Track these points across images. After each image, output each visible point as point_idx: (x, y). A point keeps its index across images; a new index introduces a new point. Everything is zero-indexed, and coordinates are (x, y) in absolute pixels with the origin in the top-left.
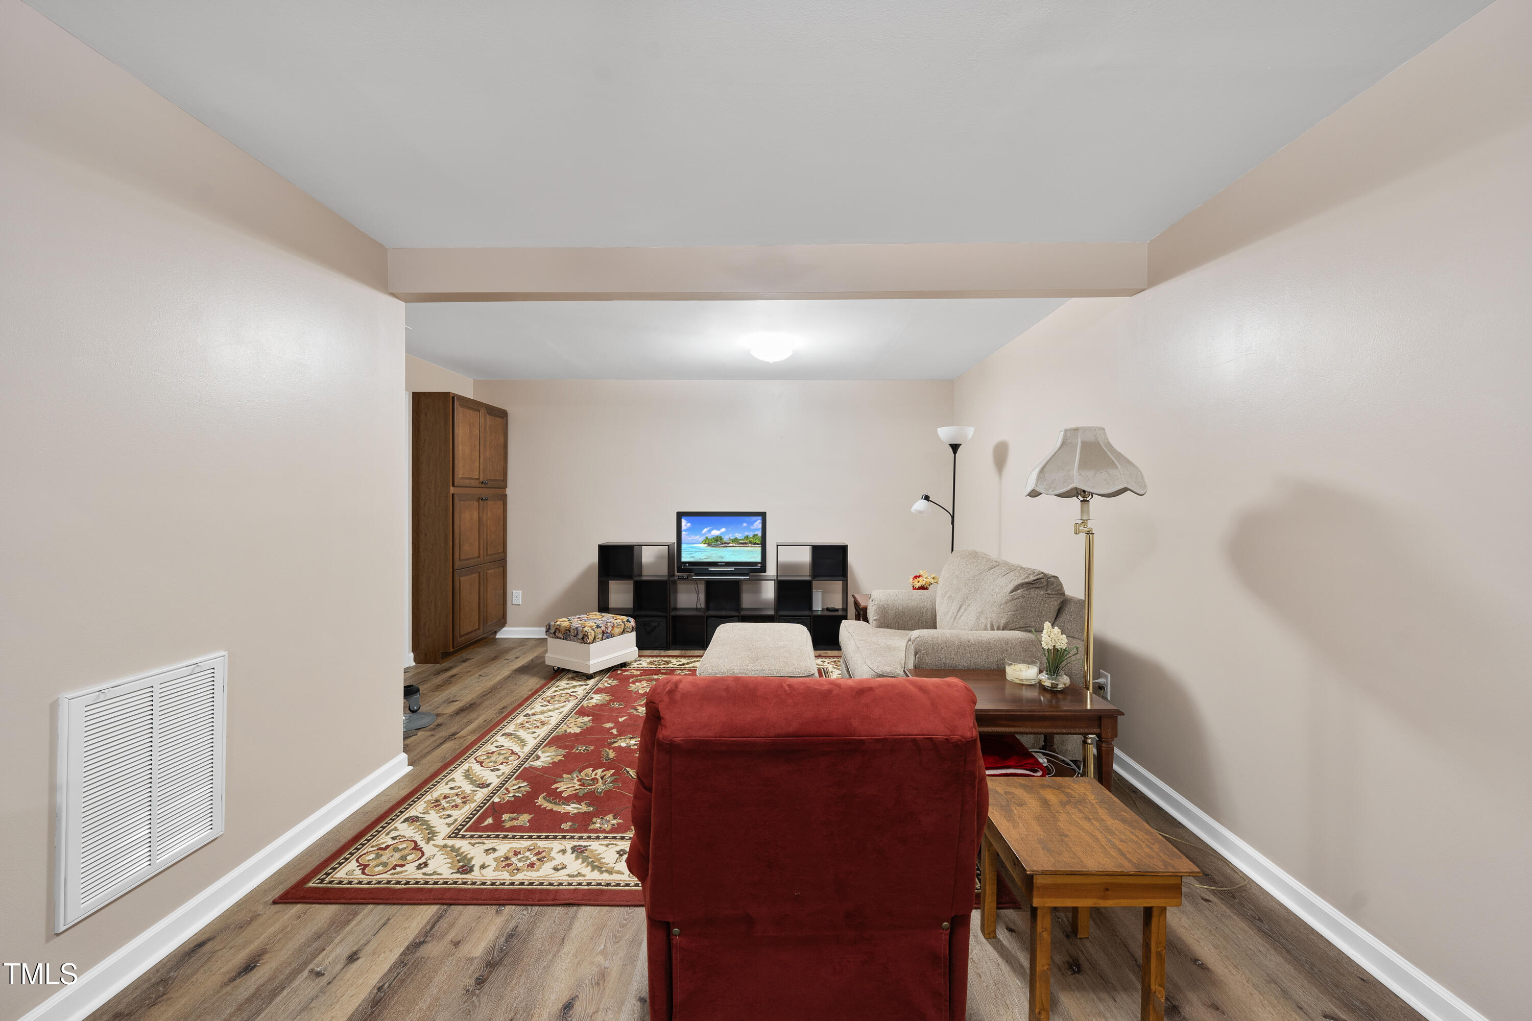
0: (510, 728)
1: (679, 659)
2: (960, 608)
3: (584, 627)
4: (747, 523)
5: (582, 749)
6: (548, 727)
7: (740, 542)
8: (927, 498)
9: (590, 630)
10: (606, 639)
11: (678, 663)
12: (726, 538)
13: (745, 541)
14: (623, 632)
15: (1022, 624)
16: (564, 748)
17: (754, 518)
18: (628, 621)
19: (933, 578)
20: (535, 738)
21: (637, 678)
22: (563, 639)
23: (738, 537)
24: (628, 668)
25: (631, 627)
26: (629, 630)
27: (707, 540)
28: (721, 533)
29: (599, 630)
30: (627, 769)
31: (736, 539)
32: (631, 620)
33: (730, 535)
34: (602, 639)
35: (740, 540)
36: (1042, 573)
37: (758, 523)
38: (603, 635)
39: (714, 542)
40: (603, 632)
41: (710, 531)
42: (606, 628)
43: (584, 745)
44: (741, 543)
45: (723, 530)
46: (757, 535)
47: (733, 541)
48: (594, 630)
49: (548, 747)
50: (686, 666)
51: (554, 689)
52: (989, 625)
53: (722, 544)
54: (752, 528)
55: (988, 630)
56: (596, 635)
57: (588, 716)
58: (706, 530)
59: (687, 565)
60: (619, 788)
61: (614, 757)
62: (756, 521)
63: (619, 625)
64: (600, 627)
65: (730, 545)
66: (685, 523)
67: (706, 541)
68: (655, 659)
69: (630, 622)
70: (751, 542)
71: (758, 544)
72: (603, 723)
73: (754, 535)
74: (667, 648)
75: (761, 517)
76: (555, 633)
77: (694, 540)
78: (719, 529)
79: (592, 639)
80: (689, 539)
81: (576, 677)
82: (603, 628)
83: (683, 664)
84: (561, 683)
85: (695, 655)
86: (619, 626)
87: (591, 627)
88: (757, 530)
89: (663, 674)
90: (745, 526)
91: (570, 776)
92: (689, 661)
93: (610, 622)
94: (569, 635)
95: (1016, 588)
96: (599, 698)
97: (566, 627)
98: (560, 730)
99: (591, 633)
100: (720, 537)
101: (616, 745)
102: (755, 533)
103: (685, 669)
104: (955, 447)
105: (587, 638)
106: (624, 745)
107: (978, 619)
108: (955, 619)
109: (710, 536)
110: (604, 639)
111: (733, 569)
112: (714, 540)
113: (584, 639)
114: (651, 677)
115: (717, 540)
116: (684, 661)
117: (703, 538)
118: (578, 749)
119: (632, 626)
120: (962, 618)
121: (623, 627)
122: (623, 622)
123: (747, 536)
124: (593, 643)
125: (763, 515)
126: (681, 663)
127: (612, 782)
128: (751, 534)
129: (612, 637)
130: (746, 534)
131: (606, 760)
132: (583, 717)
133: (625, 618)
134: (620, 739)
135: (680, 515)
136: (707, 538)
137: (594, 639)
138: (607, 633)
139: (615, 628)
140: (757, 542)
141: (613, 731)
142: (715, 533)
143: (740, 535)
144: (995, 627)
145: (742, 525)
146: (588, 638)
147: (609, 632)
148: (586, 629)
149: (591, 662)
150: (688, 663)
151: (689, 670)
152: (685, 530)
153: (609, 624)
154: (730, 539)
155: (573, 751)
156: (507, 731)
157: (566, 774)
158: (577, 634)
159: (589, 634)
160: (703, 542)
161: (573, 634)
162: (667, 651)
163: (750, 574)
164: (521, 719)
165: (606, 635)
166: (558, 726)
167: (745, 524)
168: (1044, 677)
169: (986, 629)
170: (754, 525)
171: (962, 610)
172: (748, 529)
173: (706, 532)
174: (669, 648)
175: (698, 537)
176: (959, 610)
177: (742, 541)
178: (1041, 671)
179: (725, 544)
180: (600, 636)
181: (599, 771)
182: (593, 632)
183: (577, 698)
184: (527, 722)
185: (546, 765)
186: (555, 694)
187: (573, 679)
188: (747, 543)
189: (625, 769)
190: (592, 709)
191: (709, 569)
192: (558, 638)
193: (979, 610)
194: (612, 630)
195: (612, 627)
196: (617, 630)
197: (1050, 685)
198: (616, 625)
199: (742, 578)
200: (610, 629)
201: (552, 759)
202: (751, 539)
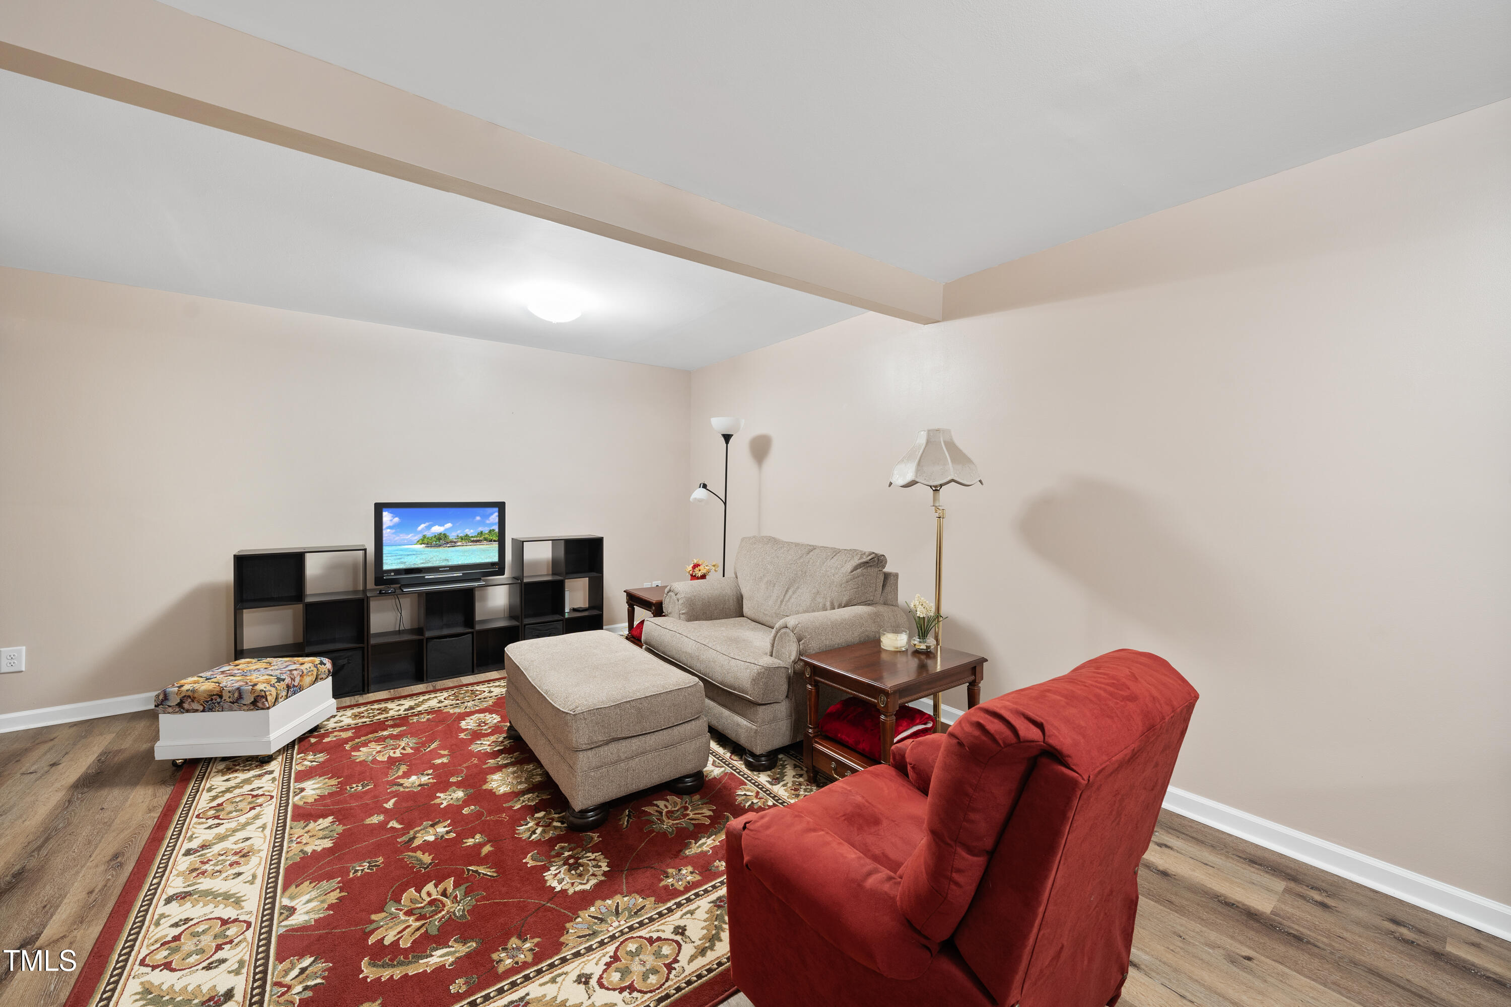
0: (175, 884)
1: (402, 702)
2: (787, 591)
3: (256, 685)
4: (481, 517)
5: (362, 867)
6: (261, 858)
7: (472, 539)
8: (705, 486)
9: (269, 688)
10: (292, 696)
11: (403, 708)
12: (452, 536)
13: (478, 539)
14: (316, 680)
15: (863, 599)
16: (329, 877)
17: (489, 510)
18: (322, 663)
19: (714, 566)
20: (252, 882)
21: (354, 742)
22: (203, 711)
23: (468, 533)
24: (323, 732)
25: (327, 671)
26: (324, 676)
27: (426, 540)
28: (446, 530)
29: (282, 685)
30: (470, 868)
31: (467, 535)
32: (326, 660)
33: (459, 532)
34: (287, 697)
35: (472, 537)
36: (874, 553)
37: (495, 517)
38: (288, 690)
39: (436, 542)
40: (288, 687)
41: (429, 528)
42: (292, 679)
43: (364, 860)
44: (473, 541)
45: (449, 525)
46: (494, 530)
47: (462, 539)
48: (274, 687)
49: (294, 886)
50: (419, 709)
51: (206, 796)
52: (828, 604)
53: (448, 543)
54: (488, 522)
55: (826, 610)
56: (279, 692)
57: (324, 816)
58: (423, 526)
59: (393, 574)
60: (484, 898)
61: (432, 860)
62: (492, 514)
63: (309, 671)
64: (284, 680)
65: (459, 544)
66: (387, 516)
67: (423, 540)
68: (362, 709)
69: (325, 664)
70: (486, 539)
71: (495, 541)
72: (363, 820)
73: (490, 530)
74: (364, 691)
75: (497, 509)
76: (180, 705)
77: (404, 539)
78: (442, 525)
79: (274, 700)
80: (397, 539)
81: (235, 765)
82: (288, 680)
83: (411, 708)
84: (213, 783)
85: (414, 692)
86: (310, 674)
87: (268, 682)
88: (493, 524)
89: (392, 726)
90: (479, 521)
91: (383, 915)
92: (417, 702)
93: (296, 670)
94: (219, 703)
95: (856, 568)
96: (317, 786)
97: (211, 691)
98: (290, 854)
99: (270, 691)
100: (444, 534)
101: (417, 843)
102: (492, 529)
103: (420, 713)
104: (727, 438)
105: (264, 700)
106: (431, 838)
107: (814, 599)
108: (782, 602)
109: (429, 534)
110: (290, 697)
111: (461, 574)
112: (435, 539)
113: (258, 702)
114: (377, 735)
115: (439, 539)
116: (408, 703)
117: (418, 537)
118: (356, 871)
119: (328, 669)
120: (793, 600)
121: (315, 673)
122: (316, 666)
123: (482, 533)
124: (273, 706)
125: (501, 507)
126: (407, 707)
127: (466, 894)
128: (486, 530)
129: (300, 691)
130: (480, 529)
131: (425, 868)
132: (315, 821)
133: (317, 660)
134: (418, 832)
135: (379, 508)
136: (424, 537)
137: (276, 699)
138: (294, 686)
139: (305, 677)
140: (494, 539)
141: (391, 825)
142: (437, 529)
143: (472, 531)
144: (836, 605)
145: (475, 518)
146: (267, 700)
147: (296, 684)
148: (260, 687)
149: (273, 736)
150: (418, 705)
151: (428, 713)
152: (389, 527)
153: (295, 672)
154: (458, 536)
155: (351, 875)
156: (170, 892)
157: (376, 913)
158: (240, 697)
159: (267, 693)
160: (419, 541)
161: (228, 700)
162: (365, 696)
163: (482, 578)
164: (183, 863)
165: (292, 689)
166: (278, 849)
167: (478, 518)
168: (916, 641)
169: (824, 609)
170: (490, 518)
171: (790, 592)
172: (482, 523)
173: (423, 529)
174: (368, 690)
175: (411, 535)
176: (786, 593)
177: (475, 539)
178: (910, 637)
179: (453, 544)
180: (284, 693)
181: (430, 887)
182: (273, 689)
183: (272, 797)
184: (203, 863)
185: (322, 916)
186: (219, 801)
187: (229, 770)
188: (481, 541)
189: (469, 870)
190: (316, 805)
191: (426, 577)
192: (188, 711)
193: (814, 591)
194: (301, 681)
195: (300, 676)
196: (308, 680)
197: (925, 648)
198: (305, 671)
199: (476, 584)
200: (297, 679)
201: (323, 902)
202: (487, 536)
